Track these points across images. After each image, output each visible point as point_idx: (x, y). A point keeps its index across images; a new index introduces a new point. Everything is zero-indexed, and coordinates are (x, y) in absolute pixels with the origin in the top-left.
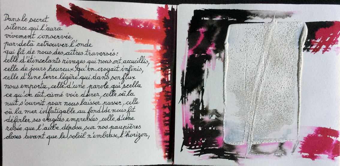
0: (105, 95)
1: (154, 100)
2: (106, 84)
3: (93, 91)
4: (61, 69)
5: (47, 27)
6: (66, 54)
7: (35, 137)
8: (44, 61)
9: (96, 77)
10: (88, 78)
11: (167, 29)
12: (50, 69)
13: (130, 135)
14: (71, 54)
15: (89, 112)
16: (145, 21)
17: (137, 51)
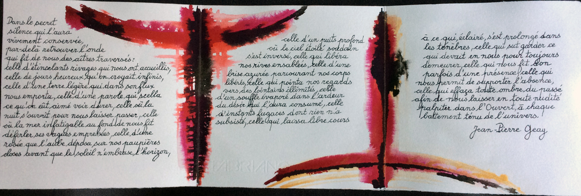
0: (119, 106)
1: (176, 112)
2: (120, 94)
3: (105, 102)
4: (69, 76)
5: (55, 30)
6: (75, 60)
7: (37, 154)
8: (50, 68)
9: (109, 86)
10: (99, 87)
11: (192, 32)
12: (57, 78)
13: (147, 151)
14: (80, 60)
15: (99, 126)
16: (166, 23)
17: (156, 57)
